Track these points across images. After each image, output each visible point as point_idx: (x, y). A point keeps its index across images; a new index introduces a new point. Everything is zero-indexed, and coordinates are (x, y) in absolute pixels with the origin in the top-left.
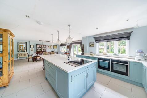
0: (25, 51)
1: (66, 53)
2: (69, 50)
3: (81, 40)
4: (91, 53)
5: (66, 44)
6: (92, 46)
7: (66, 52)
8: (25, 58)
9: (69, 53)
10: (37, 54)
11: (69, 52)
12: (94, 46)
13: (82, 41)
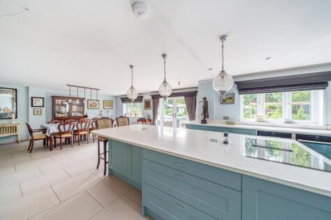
0: (14, 116)
1: (142, 120)
2: (150, 112)
3: (197, 88)
4: (226, 118)
5: (142, 97)
6: (228, 103)
7: (141, 116)
8: (12, 140)
9: (150, 120)
10: (62, 127)
11: (152, 117)
12: (233, 102)
13: (199, 90)
